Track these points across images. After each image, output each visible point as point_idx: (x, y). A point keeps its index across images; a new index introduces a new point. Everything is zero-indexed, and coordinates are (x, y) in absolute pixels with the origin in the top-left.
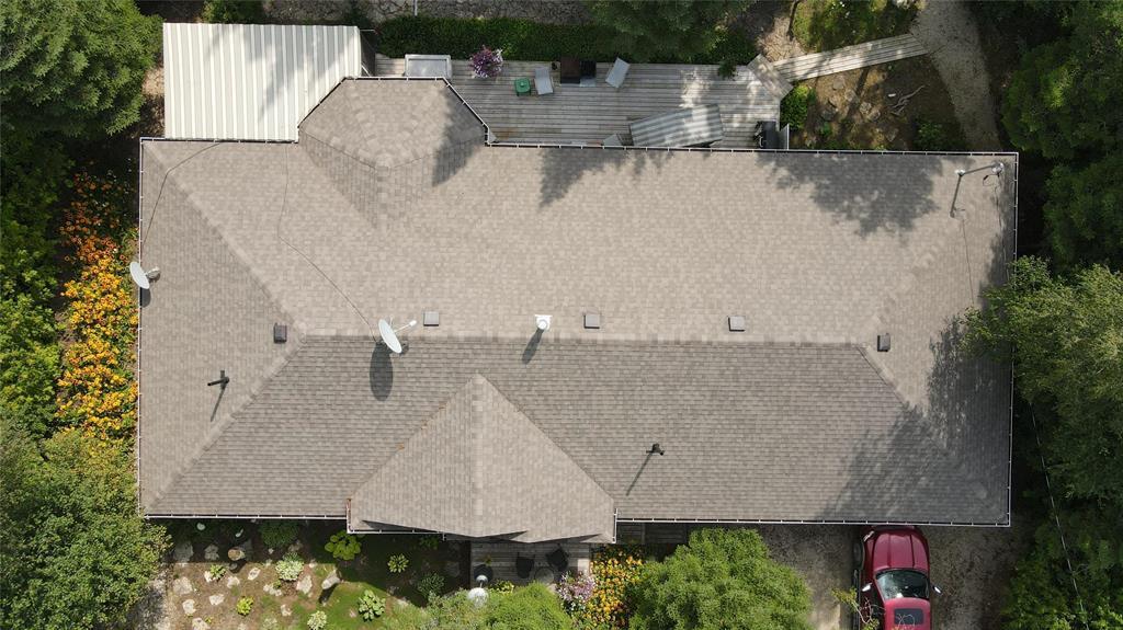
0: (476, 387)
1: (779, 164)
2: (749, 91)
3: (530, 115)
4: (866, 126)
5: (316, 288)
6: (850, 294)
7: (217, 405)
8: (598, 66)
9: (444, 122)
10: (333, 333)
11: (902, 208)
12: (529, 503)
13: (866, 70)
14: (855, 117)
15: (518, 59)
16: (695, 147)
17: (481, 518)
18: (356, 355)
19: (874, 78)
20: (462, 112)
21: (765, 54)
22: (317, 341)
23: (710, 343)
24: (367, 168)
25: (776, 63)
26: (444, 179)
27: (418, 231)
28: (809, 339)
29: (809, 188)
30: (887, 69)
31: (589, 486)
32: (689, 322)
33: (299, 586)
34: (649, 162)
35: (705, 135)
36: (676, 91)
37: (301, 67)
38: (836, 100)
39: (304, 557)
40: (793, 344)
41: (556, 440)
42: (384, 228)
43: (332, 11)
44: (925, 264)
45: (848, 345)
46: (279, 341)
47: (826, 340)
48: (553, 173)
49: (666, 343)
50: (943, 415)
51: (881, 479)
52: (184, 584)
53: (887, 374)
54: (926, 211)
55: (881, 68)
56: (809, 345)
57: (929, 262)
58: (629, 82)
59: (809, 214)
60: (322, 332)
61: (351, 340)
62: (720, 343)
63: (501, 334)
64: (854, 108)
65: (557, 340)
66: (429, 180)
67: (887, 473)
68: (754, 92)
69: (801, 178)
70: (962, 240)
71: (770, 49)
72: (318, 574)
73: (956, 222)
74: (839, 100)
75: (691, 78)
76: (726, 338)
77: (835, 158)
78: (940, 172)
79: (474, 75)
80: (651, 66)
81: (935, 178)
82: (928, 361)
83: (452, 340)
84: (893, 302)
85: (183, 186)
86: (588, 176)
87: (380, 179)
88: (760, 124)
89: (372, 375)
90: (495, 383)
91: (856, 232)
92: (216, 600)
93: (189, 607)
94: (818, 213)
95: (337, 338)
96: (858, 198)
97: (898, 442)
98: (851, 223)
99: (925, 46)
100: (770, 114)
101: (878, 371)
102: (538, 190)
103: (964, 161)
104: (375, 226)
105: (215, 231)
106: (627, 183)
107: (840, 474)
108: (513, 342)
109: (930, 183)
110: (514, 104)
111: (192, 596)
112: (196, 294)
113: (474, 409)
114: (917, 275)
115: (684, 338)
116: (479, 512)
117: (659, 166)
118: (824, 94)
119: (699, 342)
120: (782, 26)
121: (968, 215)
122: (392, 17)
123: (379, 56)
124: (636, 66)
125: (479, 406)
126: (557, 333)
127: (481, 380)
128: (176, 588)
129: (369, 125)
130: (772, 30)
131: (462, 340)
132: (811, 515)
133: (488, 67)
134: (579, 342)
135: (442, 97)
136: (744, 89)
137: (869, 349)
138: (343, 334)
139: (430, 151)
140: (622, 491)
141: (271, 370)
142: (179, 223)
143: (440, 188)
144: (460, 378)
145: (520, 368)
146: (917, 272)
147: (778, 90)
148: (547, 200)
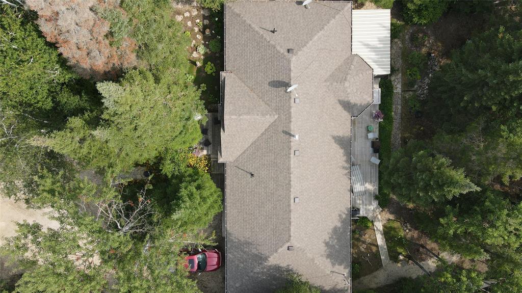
0: (274, 115)
1: (346, 215)
2: (369, 206)
3: (361, 131)
4: (358, 247)
5: (305, 62)
6: (306, 238)
7: (265, 29)
8: (378, 154)
9: (359, 103)
10: (292, 69)
11: (333, 255)
12: (234, 133)
13: (377, 246)
14: (361, 243)
15: (379, 126)
16: (351, 187)
17: (230, 117)
18: (284, 76)
19: (374, 249)
20: (362, 109)
21: (382, 211)
22: (289, 64)
23: (290, 191)
24: (344, 78)
25: (379, 215)
26: (340, 103)
27: (324, 95)
28: (292, 224)
29: (339, 225)
30: (377, 253)
31: (238, 153)
32: (297, 185)
33: (195, 52)
34: (347, 171)
35: (355, 190)
36: (369, 181)
37: (376, 55)
38: (367, 236)
39: (205, 54)
40: (290, 218)
41: (255, 142)
42: (325, 84)
43: (395, 62)
44: (315, 262)
45: (290, 236)
46: (289, 51)
47: (292, 230)
48: (343, 139)
49: (290, 177)
50: (265, 270)
51: (242, 251)
52: (195, 13)
53: (280, 250)
54: (332, 263)
55: (378, 251)
56: (290, 224)
57: (316, 263)
58: (372, 165)
59: (331, 224)
60: (292, 65)
61: (290, 75)
62: (290, 195)
63: (292, 123)
64: (364, 242)
65: (291, 142)
66: (340, 99)
67: (245, 253)
68: (369, 208)
69: (342, 222)
70: (323, 275)
71: (384, 213)
72: (199, 59)
73: (329, 272)
74: (367, 237)
75: (374, 186)
76: (292, 197)
77: (349, 233)
78: (345, 268)
79: (374, 112)
80: (378, 172)
81: (343, 267)
82: (283, 264)
83: (290, 107)
84: (304, 251)
85: (337, 17)
86: (342, 151)
87: (341, 82)
88: (359, 210)
89: (277, 81)
90: (275, 121)
91: (325, 240)
92: (189, 24)
93: (187, 14)
94: (331, 227)
95: (290, 70)
96: (336, 241)
97: (256, 255)
98: (328, 238)
99: (385, 266)
100: (362, 213)
101: (281, 247)
102: (338, 135)
103: (348, 276)
104: (325, 81)
105: (323, 28)
106: (340, 164)
107: (244, 237)
108: (290, 127)
109: (341, 265)
110: (364, 125)
111: (191, 15)
112: (301, 21)
113: (267, 115)
114: (312, 259)
115: (292, 183)
116: (232, 117)
117: (346, 175)
118: (369, 232)
119: (290, 188)
120: (392, 217)
121: (331, 277)
122: (393, 83)
123: (380, 79)
124: (378, 167)
125: (268, 117)
126: (293, 142)
127: (276, 117)
128: (194, 10)
129: (358, 78)
130: (390, 213)
131: (290, 111)
132: (228, 229)
133: (377, 117)
134: (290, 149)
135: (367, 102)
136: (370, 204)
137: (289, 243)
138: (292, 72)
139: (350, 99)
140: (236, 164)
141: (278, 48)
142: (325, 15)
143: (337, 102)
144: (277, 110)
145: (280, 129)
146: (313, 260)
147: (370, 216)
148: (334, 138)
